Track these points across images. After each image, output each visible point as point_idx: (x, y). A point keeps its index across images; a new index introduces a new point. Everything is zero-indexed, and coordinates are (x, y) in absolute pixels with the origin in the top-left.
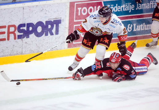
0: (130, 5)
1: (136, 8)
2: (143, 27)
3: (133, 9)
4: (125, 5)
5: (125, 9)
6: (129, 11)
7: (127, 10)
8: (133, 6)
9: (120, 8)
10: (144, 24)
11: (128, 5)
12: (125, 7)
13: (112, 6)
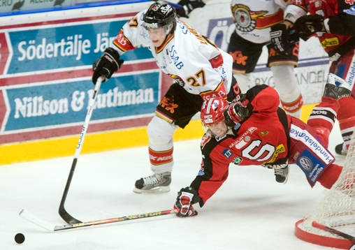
0: (79, 39)
1: (95, 48)
2: (112, 98)
3: (88, 52)
4: (66, 41)
5: (64, 51)
6: (76, 56)
7: (71, 53)
8: (86, 44)
9: (51, 50)
10: (116, 89)
11: (73, 41)
12: (66, 47)
13: (32, 45)
